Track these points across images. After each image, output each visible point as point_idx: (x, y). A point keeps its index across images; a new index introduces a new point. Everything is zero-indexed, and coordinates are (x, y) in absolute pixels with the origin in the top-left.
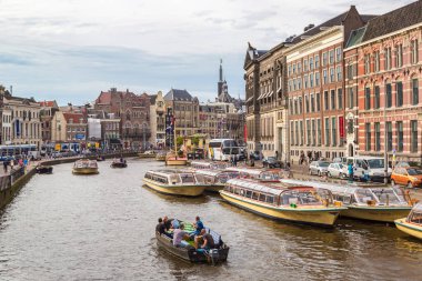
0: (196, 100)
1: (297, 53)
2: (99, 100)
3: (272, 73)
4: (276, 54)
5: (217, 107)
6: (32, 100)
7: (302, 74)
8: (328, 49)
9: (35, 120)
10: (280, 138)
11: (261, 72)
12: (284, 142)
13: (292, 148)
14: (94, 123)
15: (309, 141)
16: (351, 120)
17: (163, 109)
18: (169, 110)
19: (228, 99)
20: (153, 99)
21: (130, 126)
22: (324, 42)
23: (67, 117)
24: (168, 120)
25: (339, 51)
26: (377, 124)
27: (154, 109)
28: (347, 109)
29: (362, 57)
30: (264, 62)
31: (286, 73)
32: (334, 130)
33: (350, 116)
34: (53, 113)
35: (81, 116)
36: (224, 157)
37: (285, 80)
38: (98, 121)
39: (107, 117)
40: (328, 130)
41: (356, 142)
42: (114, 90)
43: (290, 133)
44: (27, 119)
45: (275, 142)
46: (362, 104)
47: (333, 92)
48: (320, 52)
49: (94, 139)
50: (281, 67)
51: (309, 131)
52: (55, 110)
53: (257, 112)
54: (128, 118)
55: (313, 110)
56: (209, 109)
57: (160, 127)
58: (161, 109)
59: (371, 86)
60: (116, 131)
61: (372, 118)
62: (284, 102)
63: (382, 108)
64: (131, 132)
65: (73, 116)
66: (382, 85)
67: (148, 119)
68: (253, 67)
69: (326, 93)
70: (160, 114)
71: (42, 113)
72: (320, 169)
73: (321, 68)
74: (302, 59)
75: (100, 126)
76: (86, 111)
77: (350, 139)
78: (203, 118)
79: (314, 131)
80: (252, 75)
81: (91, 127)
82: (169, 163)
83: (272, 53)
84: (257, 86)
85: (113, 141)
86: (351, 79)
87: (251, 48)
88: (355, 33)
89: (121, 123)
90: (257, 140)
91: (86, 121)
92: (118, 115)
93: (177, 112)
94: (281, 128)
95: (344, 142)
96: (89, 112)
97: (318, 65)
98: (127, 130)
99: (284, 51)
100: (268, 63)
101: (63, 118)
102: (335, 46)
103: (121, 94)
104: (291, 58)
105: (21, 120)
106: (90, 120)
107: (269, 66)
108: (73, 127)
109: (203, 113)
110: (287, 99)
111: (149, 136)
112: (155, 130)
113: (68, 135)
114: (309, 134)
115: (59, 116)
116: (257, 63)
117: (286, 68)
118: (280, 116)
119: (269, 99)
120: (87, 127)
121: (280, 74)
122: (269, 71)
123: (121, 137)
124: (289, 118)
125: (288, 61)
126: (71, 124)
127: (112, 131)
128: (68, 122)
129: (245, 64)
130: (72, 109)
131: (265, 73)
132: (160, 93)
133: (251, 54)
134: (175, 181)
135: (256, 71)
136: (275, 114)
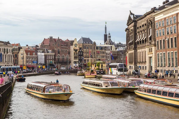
0: (95, 43)
1: (162, 15)
2: (43, 43)
3: (145, 27)
4: (148, 16)
5: (105, 47)
6: (8, 43)
7: (165, 27)
9: (10, 53)
10: (150, 62)
11: (138, 26)
12: (153, 64)
13: (158, 68)
14: (41, 55)
15: (170, 64)
17: (77, 48)
18: (80, 48)
19: (111, 43)
20: (72, 43)
21: (60, 57)
23: (27, 52)
24: (80, 55)
27: (72, 48)
30: (140, 21)
31: (154, 26)
34: (19, 50)
35: (33, 52)
36: (119, 73)
37: (154, 31)
38: (43, 54)
39: (48, 52)
42: (51, 38)
43: (157, 60)
44: (6, 53)
45: (147, 65)
48: (177, 14)
49: (41, 64)
50: (151, 23)
51: (169, 59)
52: (20, 48)
53: (135, 49)
54: (59, 53)
55: (172, 46)
56: (102, 48)
57: (75, 58)
58: (76, 48)
60: (52, 59)
62: (153, 43)
64: (61, 60)
65: (29, 51)
67: (69, 53)
68: (133, 24)
70: (76, 50)
71: (13, 50)
74: (165, 18)
75: (44, 57)
76: (36, 49)
78: (98, 53)
79: (173, 59)
80: (132, 28)
81: (39, 57)
82: (86, 76)
83: (145, 16)
84: (135, 34)
85: (51, 65)
87: (131, 14)
89: (55, 56)
90: (135, 64)
91: (36, 54)
92: (53, 51)
93: (85, 50)
94: (151, 57)
96: (38, 49)
97: (176, 21)
98: (58, 59)
99: (153, 14)
100: (142, 22)
101: (24, 52)
103: (55, 39)
104: (157, 18)
105: (3, 53)
106: (39, 54)
107: (143, 23)
108: (30, 58)
109: (98, 50)
110: (155, 41)
111: (70, 62)
112: (73, 60)
113: (27, 62)
114: (169, 60)
115: (22, 51)
116: (135, 22)
117: (154, 23)
118: (150, 50)
119: (143, 42)
120: (37, 57)
121: (150, 27)
122: (143, 26)
123: (55, 63)
124: (156, 52)
125: (156, 20)
126: (29, 56)
127: (50, 59)
128: (27, 55)
129: (128, 23)
130: (29, 48)
131: (140, 27)
132: (76, 39)
133: (132, 17)
134: (107, 85)
135: (135, 26)
136: (147, 50)
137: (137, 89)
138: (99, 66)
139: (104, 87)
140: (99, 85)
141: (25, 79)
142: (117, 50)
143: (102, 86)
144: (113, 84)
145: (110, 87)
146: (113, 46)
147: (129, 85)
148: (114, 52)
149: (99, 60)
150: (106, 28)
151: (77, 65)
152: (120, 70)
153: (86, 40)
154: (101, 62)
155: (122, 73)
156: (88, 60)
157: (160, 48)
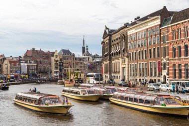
0: (74, 55)
1: (134, 30)
2: (26, 54)
3: (119, 40)
4: (121, 31)
5: (84, 58)
7: (137, 40)
8: (151, 28)
10: (123, 72)
11: (112, 40)
12: (126, 74)
13: (130, 78)
14: (24, 65)
15: (140, 74)
16: (165, 63)
17: (58, 59)
18: (60, 59)
19: (89, 55)
20: (53, 54)
21: (41, 67)
22: (149, 24)
23: (11, 62)
24: (60, 65)
25: (157, 28)
26: (180, 65)
27: (53, 59)
28: (162, 58)
29: (171, 31)
30: (114, 35)
31: (127, 40)
32: (155, 68)
33: (164, 61)
34: (4, 61)
35: (17, 62)
36: (95, 82)
37: (127, 44)
38: (26, 64)
39: (30, 63)
40: (151, 69)
41: (168, 74)
42: (34, 49)
43: (130, 70)
45: (121, 74)
46: (171, 55)
47: (154, 49)
48: (147, 29)
49: (24, 74)
50: (124, 37)
51: (140, 69)
52: (4, 59)
53: (110, 60)
54: (41, 63)
55: (143, 58)
56: (80, 59)
57: (56, 68)
58: (56, 59)
59: (176, 46)
60: (34, 69)
61: (177, 62)
62: (126, 54)
63: (183, 57)
64: (42, 70)
65: (13, 62)
66: (182, 45)
67: (50, 64)
68: (108, 38)
69: (150, 50)
70: (56, 61)
72: (155, 87)
73: (147, 37)
74: (136, 33)
75: (27, 67)
76: (20, 60)
77: (164, 73)
78: (77, 64)
79: (143, 69)
80: (108, 41)
81: (22, 68)
82: (66, 85)
83: (119, 30)
84: (110, 47)
85: (33, 75)
86: (164, 42)
87: (107, 28)
88: (166, 20)
89: (37, 66)
90: (110, 74)
91: (20, 65)
92: (36, 62)
93: (65, 61)
94: (124, 68)
95: (160, 74)
96: (21, 60)
97: (146, 36)
98: (40, 69)
99: (126, 29)
100: (116, 36)
101: (8, 63)
102: (155, 26)
103: (37, 51)
104: (129, 33)
106: (22, 64)
107: (117, 37)
108: (13, 68)
109: (77, 61)
110: (128, 53)
111: (51, 72)
112: (53, 70)
113: (11, 71)
114: (140, 71)
115: (6, 62)
116: (110, 36)
117: (127, 37)
118: (124, 62)
119: (117, 54)
120: (20, 68)
121: (123, 41)
122: (117, 39)
123: (37, 72)
124: (129, 62)
125: (128, 34)
126: (13, 66)
127: (33, 69)
128: (11, 65)
129: (104, 36)
130: (13, 59)
131: (115, 40)
132: (56, 51)
133: (107, 31)
134: (84, 93)
135: (110, 39)
136: (120, 61)
137: (111, 96)
138: (77, 75)
139: (81, 95)
140: (77, 93)
141: (8, 88)
142: (94, 61)
143: (80, 94)
144: (90, 92)
145: (87, 95)
146: (90, 57)
147: (104, 92)
148: (91, 63)
149: (78, 70)
150: (84, 41)
151: (58, 74)
152: (96, 79)
153: (66, 52)
154: (80, 72)
155: (98, 82)
156: (67, 70)
157: (132, 59)
